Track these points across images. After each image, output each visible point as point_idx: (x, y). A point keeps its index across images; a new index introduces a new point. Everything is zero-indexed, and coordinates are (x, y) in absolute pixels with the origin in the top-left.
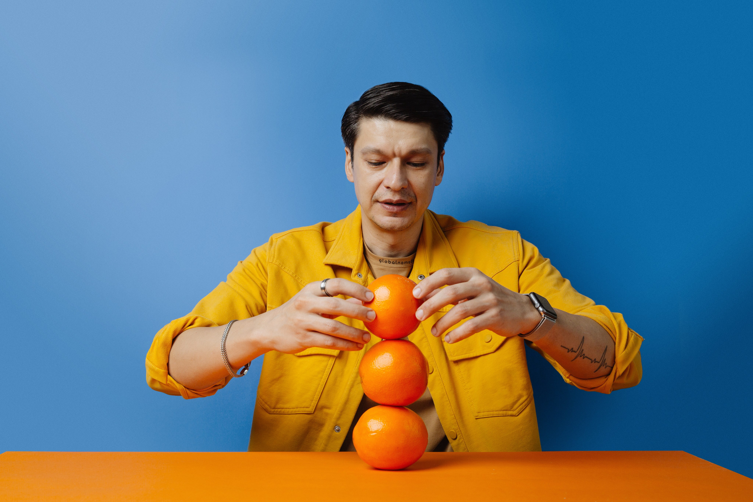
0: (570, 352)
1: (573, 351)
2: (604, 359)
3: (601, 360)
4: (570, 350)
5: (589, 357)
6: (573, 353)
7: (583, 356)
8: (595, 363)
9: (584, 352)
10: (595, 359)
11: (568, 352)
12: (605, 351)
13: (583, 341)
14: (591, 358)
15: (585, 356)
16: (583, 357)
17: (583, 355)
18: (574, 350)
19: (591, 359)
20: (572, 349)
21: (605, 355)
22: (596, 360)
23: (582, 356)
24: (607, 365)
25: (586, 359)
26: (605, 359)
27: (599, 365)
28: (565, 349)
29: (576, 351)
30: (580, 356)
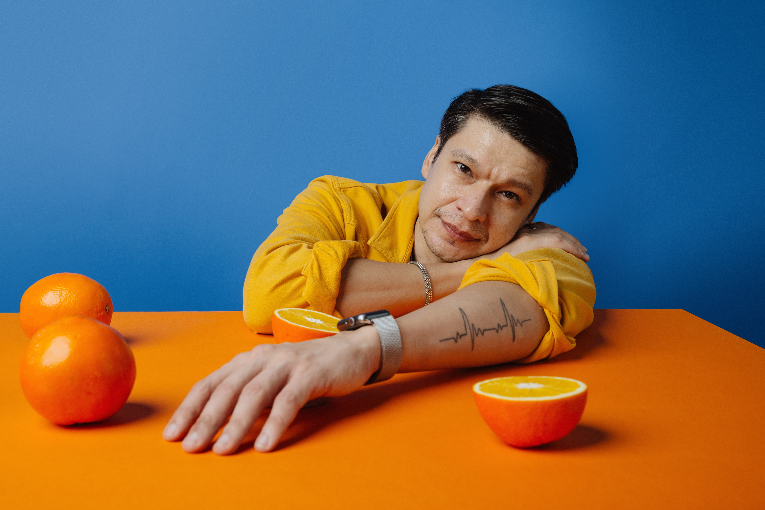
0: (459, 340)
1: (461, 336)
2: (510, 316)
3: (507, 321)
4: (455, 337)
5: (487, 328)
6: (463, 338)
7: (480, 332)
8: (502, 329)
9: (476, 327)
10: (499, 325)
11: (456, 341)
12: (502, 305)
13: (464, 313)
14: (491, 327)
15: (482, 330)
16: (480, 334)
17: (478, 331)
18: (461, 333)
19: (493, 329)
20: (458, 334)
21: (507, 311)
22: (501, 325)
23: (478, 333)
24: (520, 322)
25: (486, 333)
26: (512, 316)
27: (509, 328)
28: (449, 341)
29: (464, 333)
30: (475, 335)
